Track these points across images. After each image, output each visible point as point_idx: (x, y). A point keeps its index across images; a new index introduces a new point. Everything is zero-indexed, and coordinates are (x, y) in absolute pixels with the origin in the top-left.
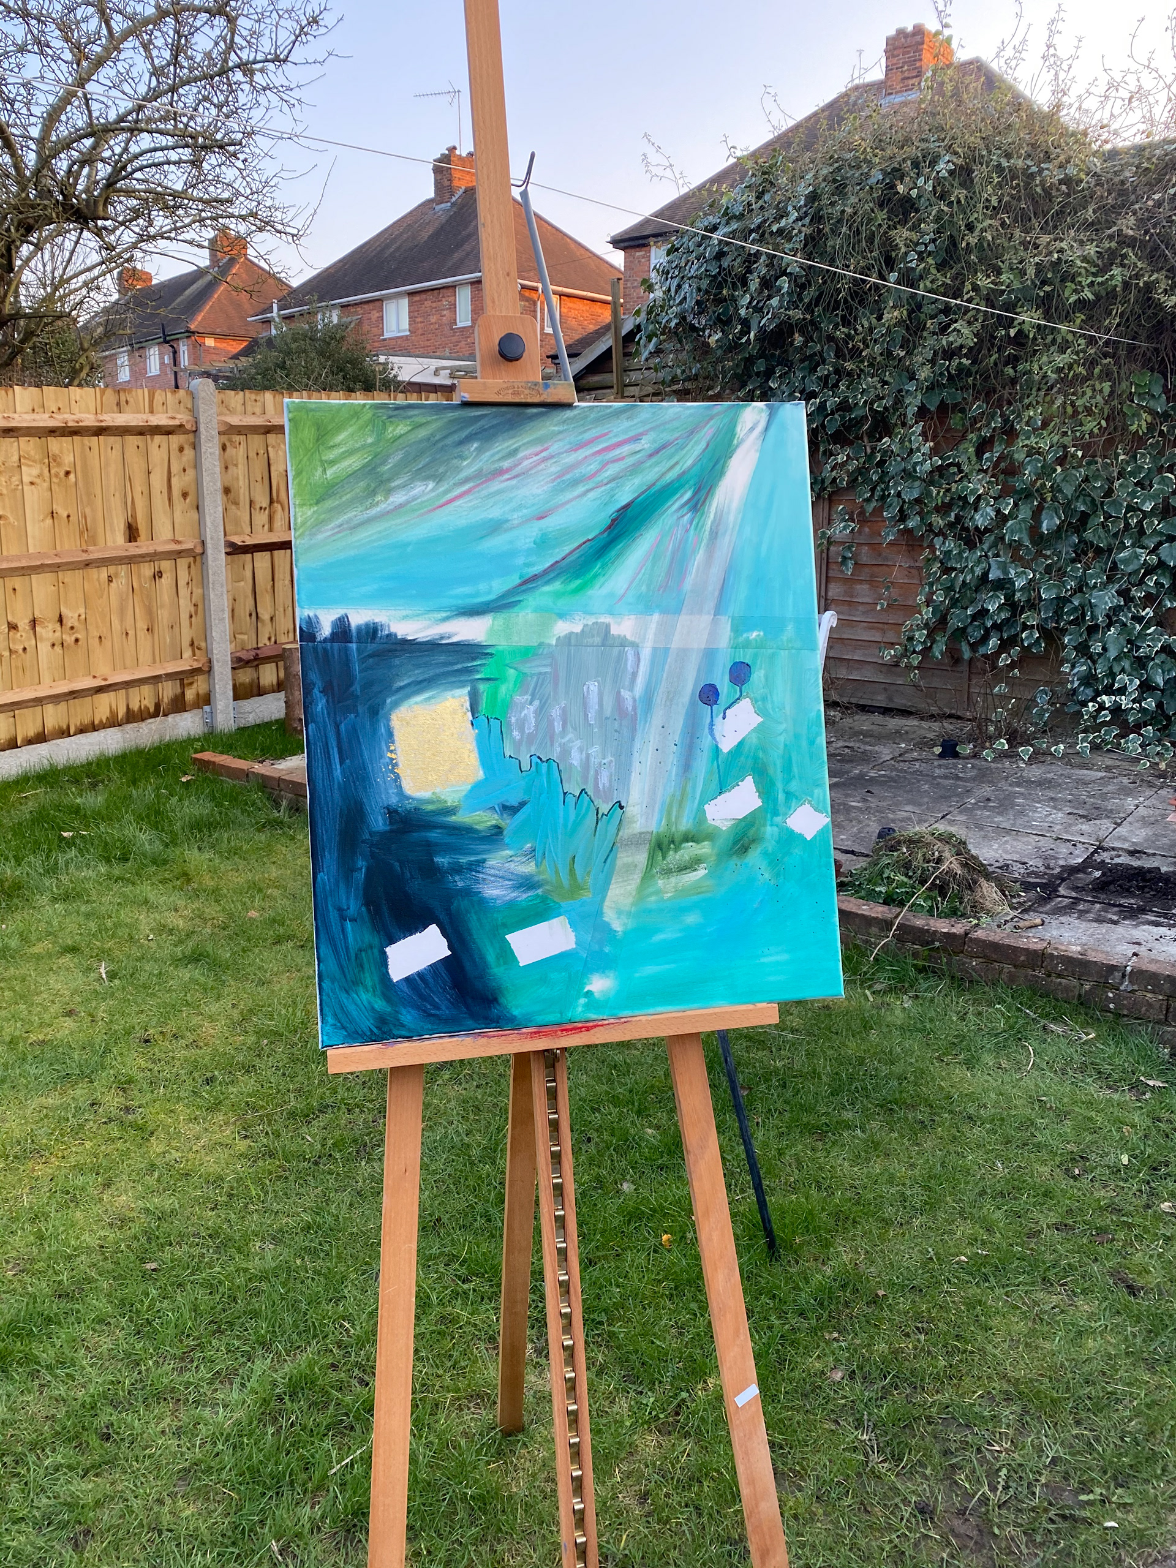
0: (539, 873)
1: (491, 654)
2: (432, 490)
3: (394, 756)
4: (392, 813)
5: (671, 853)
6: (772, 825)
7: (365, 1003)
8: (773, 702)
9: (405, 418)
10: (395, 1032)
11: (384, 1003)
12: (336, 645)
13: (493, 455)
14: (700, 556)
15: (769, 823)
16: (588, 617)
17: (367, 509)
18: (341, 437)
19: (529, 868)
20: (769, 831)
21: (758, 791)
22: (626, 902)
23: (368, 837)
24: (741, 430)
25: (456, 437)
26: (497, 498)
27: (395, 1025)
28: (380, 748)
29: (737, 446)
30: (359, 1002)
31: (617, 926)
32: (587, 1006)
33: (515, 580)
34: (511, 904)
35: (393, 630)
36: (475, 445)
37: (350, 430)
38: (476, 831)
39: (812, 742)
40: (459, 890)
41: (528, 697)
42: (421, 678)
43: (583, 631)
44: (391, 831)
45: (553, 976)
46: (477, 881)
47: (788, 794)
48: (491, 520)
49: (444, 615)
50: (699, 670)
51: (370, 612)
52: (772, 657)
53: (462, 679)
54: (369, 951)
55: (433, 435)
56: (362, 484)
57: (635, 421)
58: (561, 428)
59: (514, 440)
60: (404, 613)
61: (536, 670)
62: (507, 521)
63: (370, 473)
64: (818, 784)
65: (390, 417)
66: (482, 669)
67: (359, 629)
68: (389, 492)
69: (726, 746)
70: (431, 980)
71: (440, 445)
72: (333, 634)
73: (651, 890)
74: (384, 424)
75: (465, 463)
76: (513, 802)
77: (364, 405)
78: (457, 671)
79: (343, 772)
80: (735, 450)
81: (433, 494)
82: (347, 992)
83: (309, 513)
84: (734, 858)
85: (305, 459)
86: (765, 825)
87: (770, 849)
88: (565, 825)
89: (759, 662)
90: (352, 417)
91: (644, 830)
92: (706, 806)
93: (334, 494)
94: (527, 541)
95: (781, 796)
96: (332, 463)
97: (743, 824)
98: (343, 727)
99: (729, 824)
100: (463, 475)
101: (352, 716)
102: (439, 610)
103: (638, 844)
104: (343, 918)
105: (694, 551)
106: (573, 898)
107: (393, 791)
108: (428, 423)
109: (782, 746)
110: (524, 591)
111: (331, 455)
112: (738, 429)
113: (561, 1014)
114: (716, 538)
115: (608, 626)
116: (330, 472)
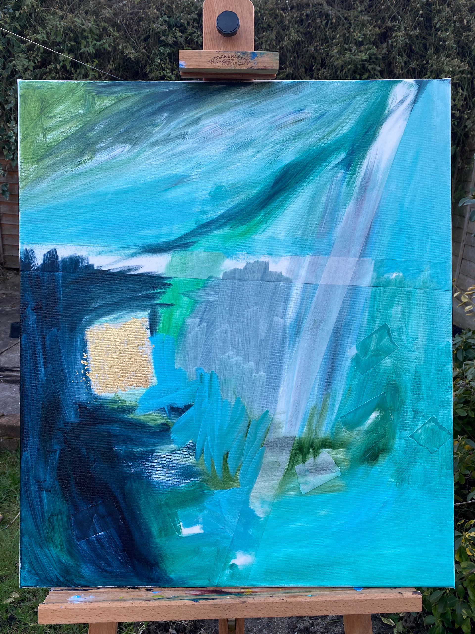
0: (197, 465)
1: (169, 285)
2: (129, 151)
3: (86, 363)
5: (310, 455)
6: (400, 438)
7: (54, 556)
8: (407, 333)
9: (111, 94)
10: (76, 581)
11: (69, 558)
12: (46, 274)
13: (179, 123)
14: (350, 207)
15: (397, 436)
16: (251, 256)
17: (76, 166)
18: (59, 109)
19: (190, 460)
22: (269, 494)
23: (62, 426)
24: (392, 102)
25: (150, 109)
26: (181, 158)
27: (76, 576)
28: (76, 357)
29: (388, 116)
30: (50, 555)
31: (260, 512)
32: (231, 576)
33: (191, 225)
34: (173, 489)
35: (91, 262)
36: (166, 115)
37: (67, 103)
38: (149, 427)
39: (440, 370)
40: (132, 474)
41: (198, 320)
42: (111, 302)
43: (245, 268)
44: (80, 423)
45: (205, 549)
47: (416, 412)
48: (175, 175)
49: (133, 251)
50: (343, 303)
51: (74, 248)
52: (409, 295)
53: (145, 303)
54: (59, 516)
55: (131, 107)
56: (74, 147)
57: (301, 95)
58: (237, 101)
59: (197, 111)
60: (100, 249)
61: (206, 299)
62: (188, 176)
63: (80, 137)
64: (443, 405)
65: (98, 93)
66: (161, 296)
67: (64, 260)
68: (94, 152)
70: (106, 543)
71: (137, 115)
72: (44, 264)
73: (292, 485)
74: (94, 98)
75: (157, 129)
76: (180, 404)
77: (79, 84)
78: (140, 297)
79: (46, 374)
80: (386, 119)
81: (129, 154)
82: (41, 546)
83: (32, 169)
84: (365, 463)
85: (31, 126)
86: (394, 438)
87: (397, 458)
89: (397, 298)
90: (69, 93)
91: (288, 435)
93: (51, 154)
94: (204, 192)
95: (410, 413)
96: (51, 129)
98: (48, 339)
100: (154, 139)
101: (56, 330)
102: (128, 248)
103: (282, 447)
104: (40, 489)
105: (345, 204)
106: (225, 488)
107: (84, 391)
108: (128, 97)
109: (413, 371)
110: (199, 234)
111: (50, 123)
112: (390, 101)
113: (209, 580)
114: (365, 192)
115: (266, 265)
116: (50, 137)
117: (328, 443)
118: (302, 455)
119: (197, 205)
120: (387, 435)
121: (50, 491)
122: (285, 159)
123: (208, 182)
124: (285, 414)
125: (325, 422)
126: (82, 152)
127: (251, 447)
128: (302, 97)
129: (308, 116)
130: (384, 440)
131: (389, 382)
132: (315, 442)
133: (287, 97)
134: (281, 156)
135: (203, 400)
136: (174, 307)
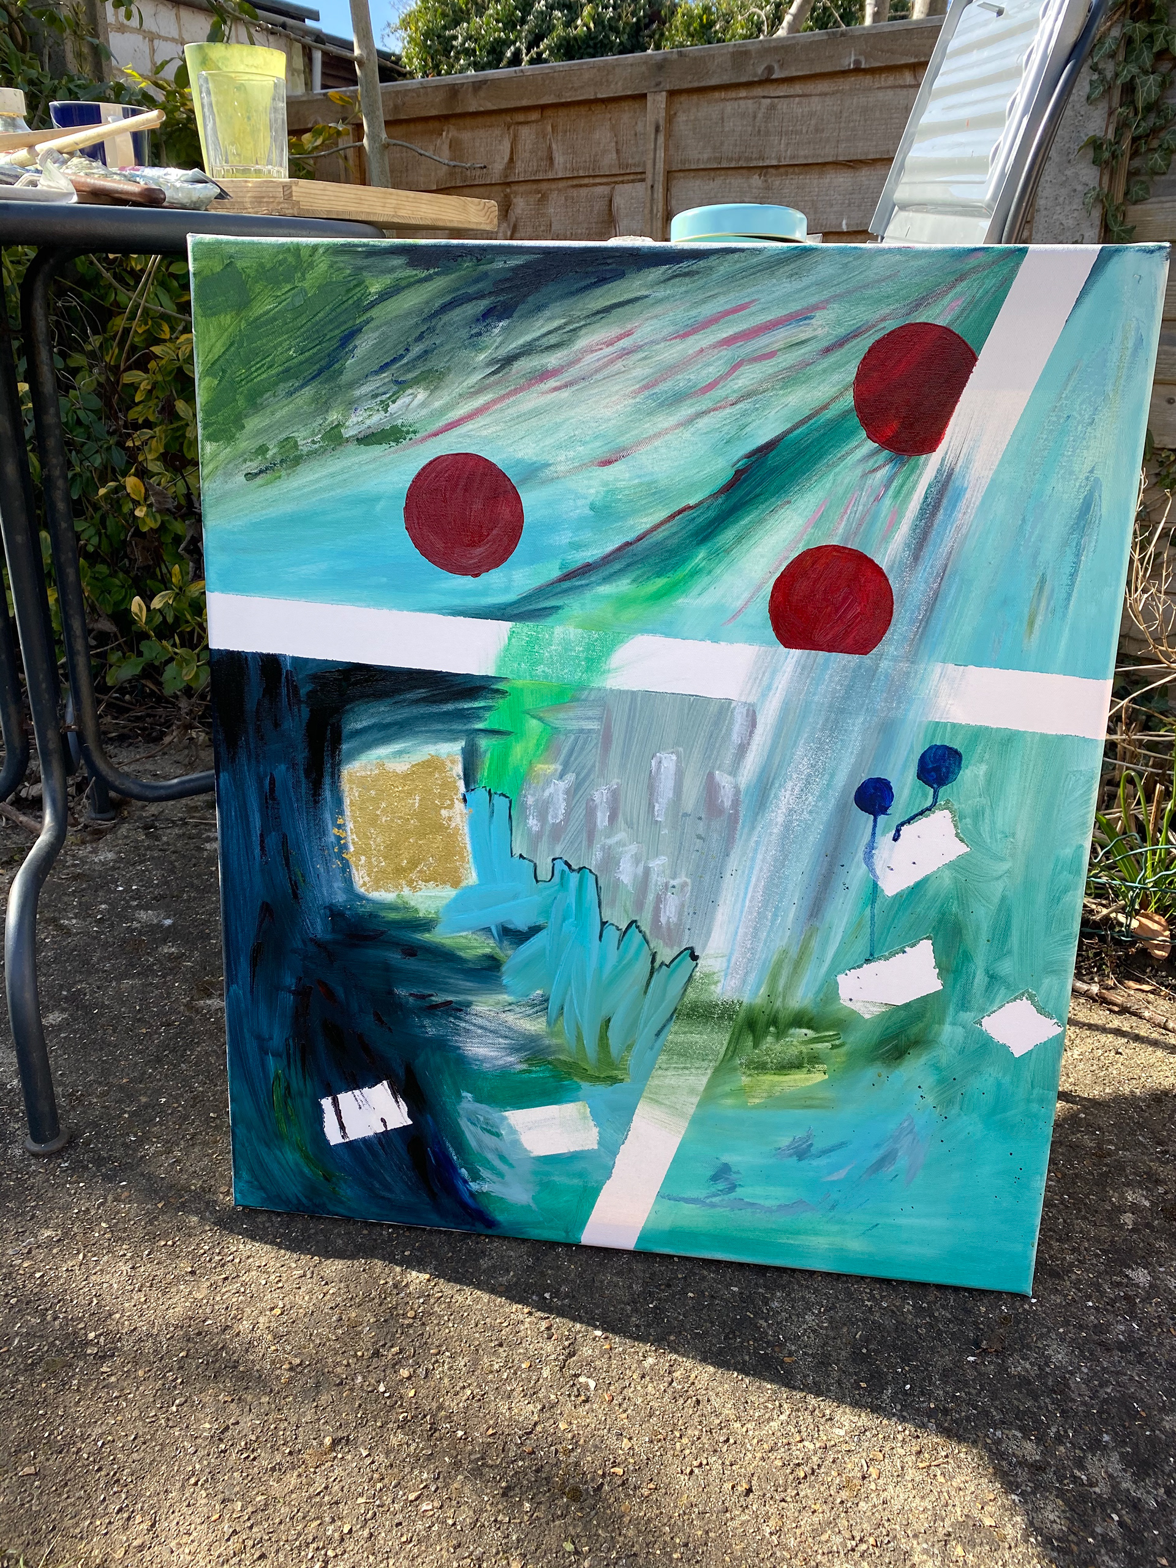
4: (335, 914)
15: (949, 1019)
20: (949, 1033)
21: (938, 965)
23: (299, 944)
39: (1055, 899)
46: (456, 1031)
47: (993, 978)
53: (454, 727)
66: (487, 715)
69: (892, 885)
76: (521, 923)
84: (879, 1063)
86: (941, 1022)
88: (600, 969)
92: (841, 978)
95: (980, 979)
97: (903, 1014)
99: (877, 1010)
109: (996, 900)
117: (806, 1019)
118: (754, 1037)
119: (564, 529)
120: (928, 1015)
121: (281, 1056)
122: (760, 433)
123: (590, 478)
124: (724, 959)
125: (805, 981)
126: (325, 403)
127: (655, 1012)
128: (809, 287)
129: (819, 332)
130: (921, 1025)
131: (943, 914)
132: (781, 1015)
133: (774, 285)
134: (752, 426)
135: (564, 920)
136: (512, 738)
